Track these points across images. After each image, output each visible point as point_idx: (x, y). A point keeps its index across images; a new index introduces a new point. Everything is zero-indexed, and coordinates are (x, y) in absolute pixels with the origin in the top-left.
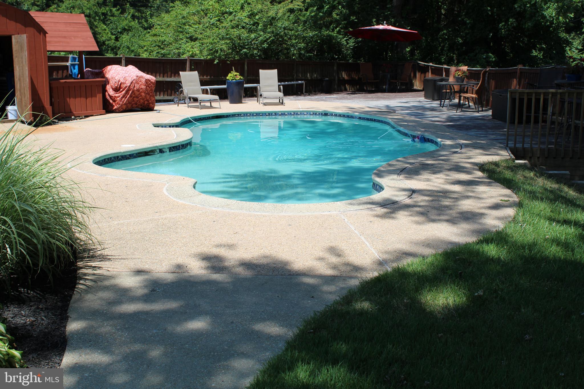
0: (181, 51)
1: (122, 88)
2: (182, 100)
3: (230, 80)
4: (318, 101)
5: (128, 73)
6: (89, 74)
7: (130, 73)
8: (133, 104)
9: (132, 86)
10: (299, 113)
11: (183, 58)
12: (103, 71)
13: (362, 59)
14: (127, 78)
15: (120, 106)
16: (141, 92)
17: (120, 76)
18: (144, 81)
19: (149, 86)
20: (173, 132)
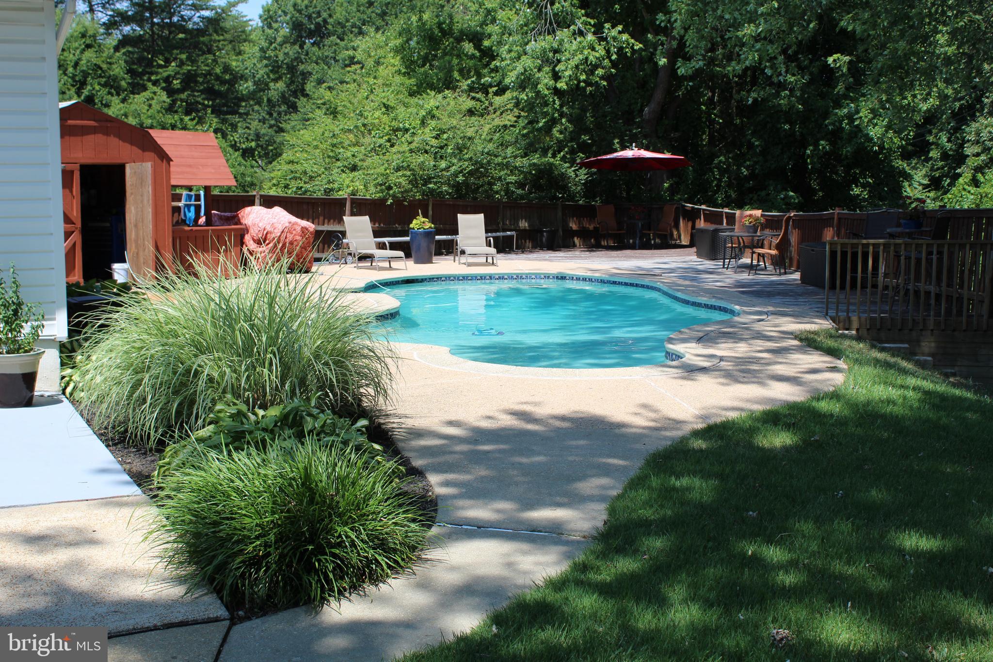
0: (336, 186)
1: (268, 239)
3: (416, 229)
6: (216, 219)
7: (278, 218)
9: (283, 237)
10: (524, 277)
11: (338, 197)
12: (238, 214)
13: (598, 199)
16: (296, 245)
17: (265, 222)
18: (298, 229)
19: (306, 237)
20: (367, 298)
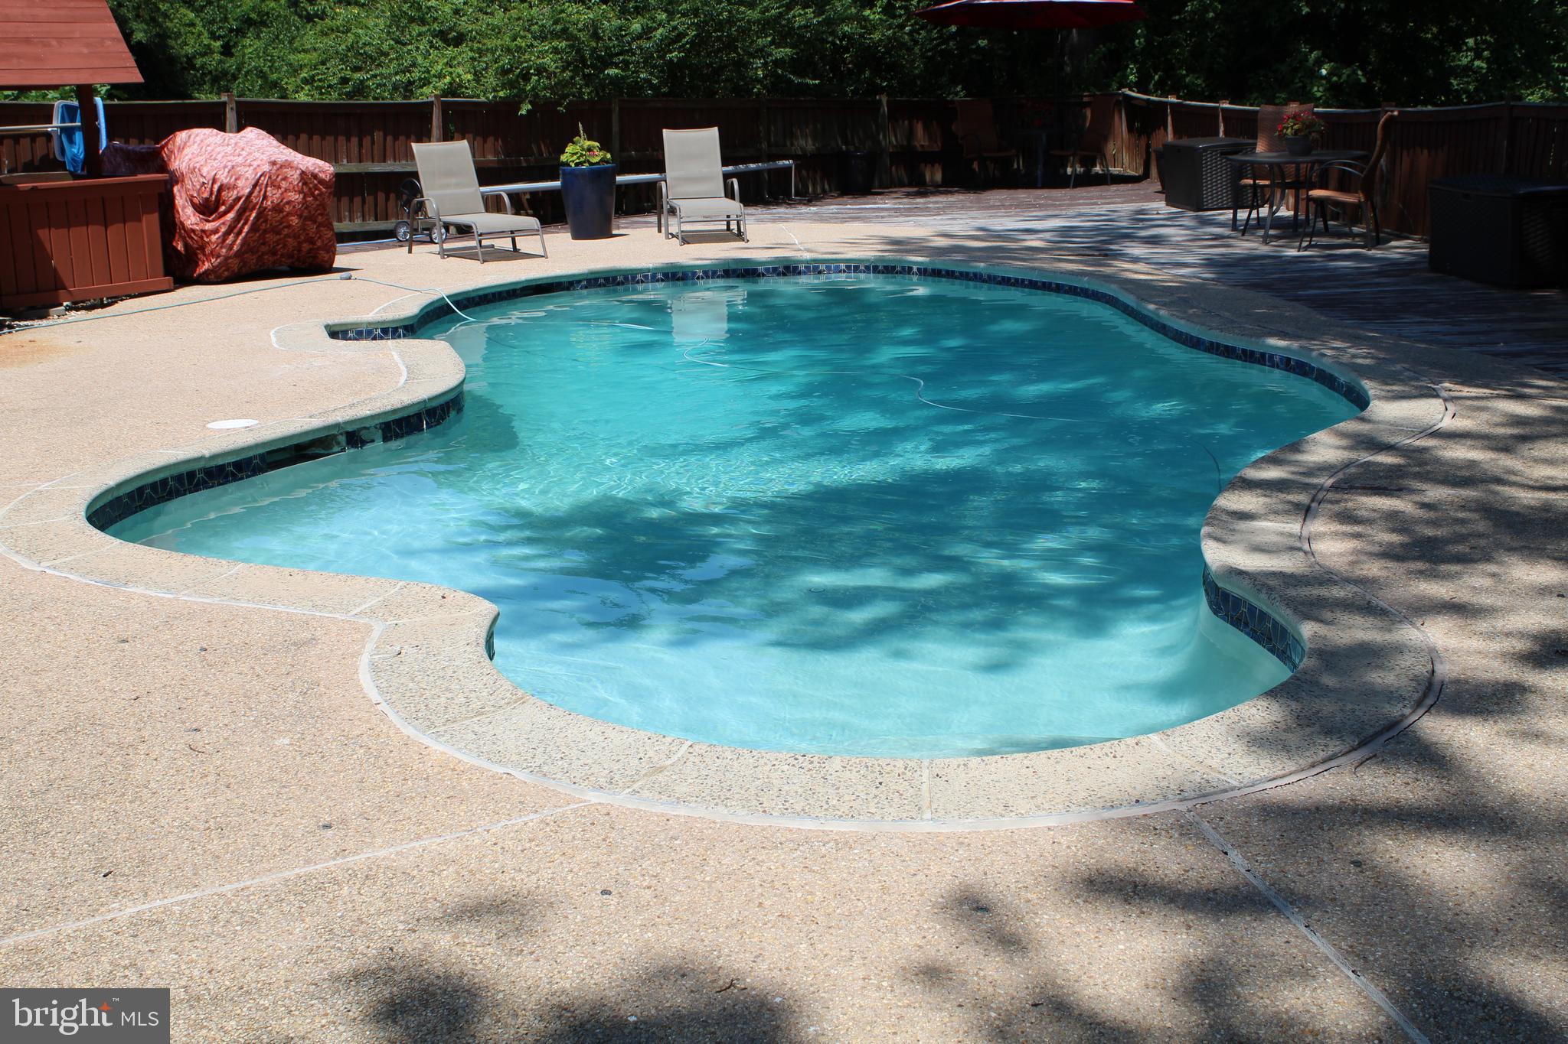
1: (223, 204)
2: (422, 232)
3: (573, 165)
4: (844, 220)
5: (244, 153)
6: (119, 159)
7: (250, 154)
8: (263, 254)
9: (259, 196)
10: (801, 268)
11: (419, 100)
12: (163, 148)
13: (959, 88)
14: (241, 170)
15: (220, 263)
16: (289, 214)
17: (215, 164)
18: (295, 177)
19: (313, 194)
20: (396, 357)
